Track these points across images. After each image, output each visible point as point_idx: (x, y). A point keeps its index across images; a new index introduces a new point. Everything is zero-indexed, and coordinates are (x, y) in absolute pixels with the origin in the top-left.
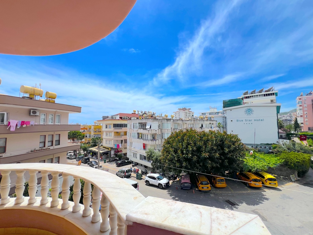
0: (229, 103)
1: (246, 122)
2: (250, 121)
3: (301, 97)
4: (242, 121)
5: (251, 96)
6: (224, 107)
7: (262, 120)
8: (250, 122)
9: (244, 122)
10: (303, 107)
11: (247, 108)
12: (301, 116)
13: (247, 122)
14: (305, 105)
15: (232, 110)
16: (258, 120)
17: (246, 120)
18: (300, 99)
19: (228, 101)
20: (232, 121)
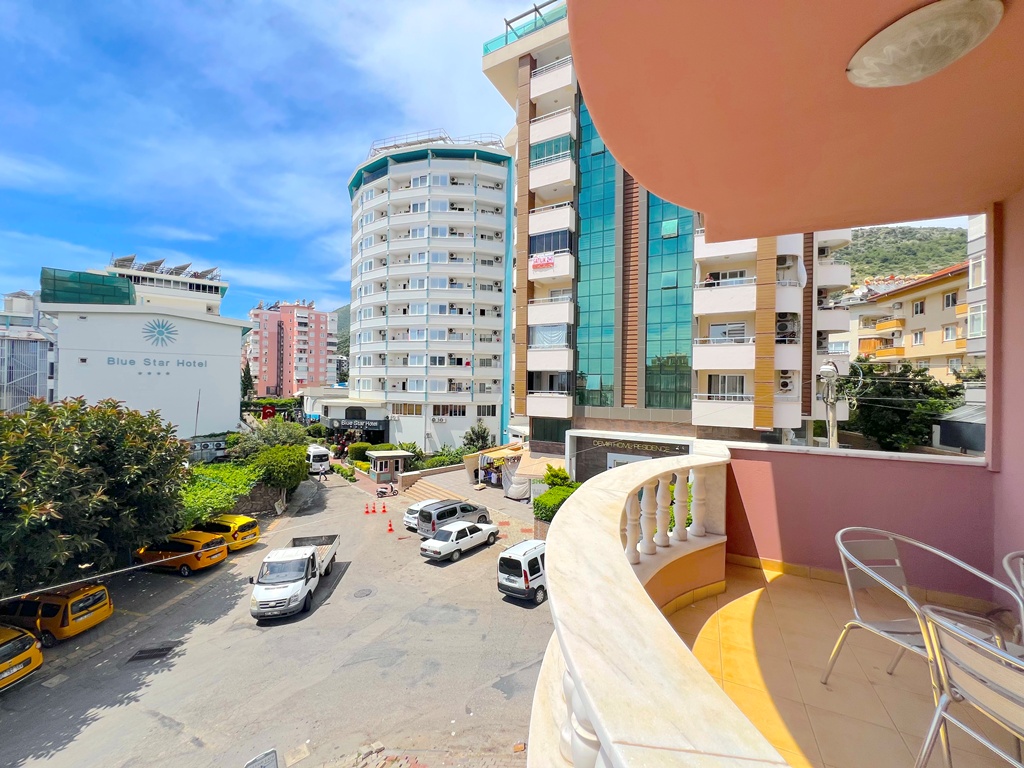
0: (71, 285)
1: (145, 369)
2: (162, 363)
3: (258, 312)
4: (132, 362)
5: (144, 279)
6: (45, 298)
7: (200, 364)
8: (163, 370)
9: (140, 366)
10: (261, 339)
11: (155, 318)
12: (256, 359)
13: (151, 368)
14: (266, 334)
15: (89, 317)
16: (189, 364)
17: (147, 362)
18: (257, 316)
19: (68, 275)
20: (84, 360)
